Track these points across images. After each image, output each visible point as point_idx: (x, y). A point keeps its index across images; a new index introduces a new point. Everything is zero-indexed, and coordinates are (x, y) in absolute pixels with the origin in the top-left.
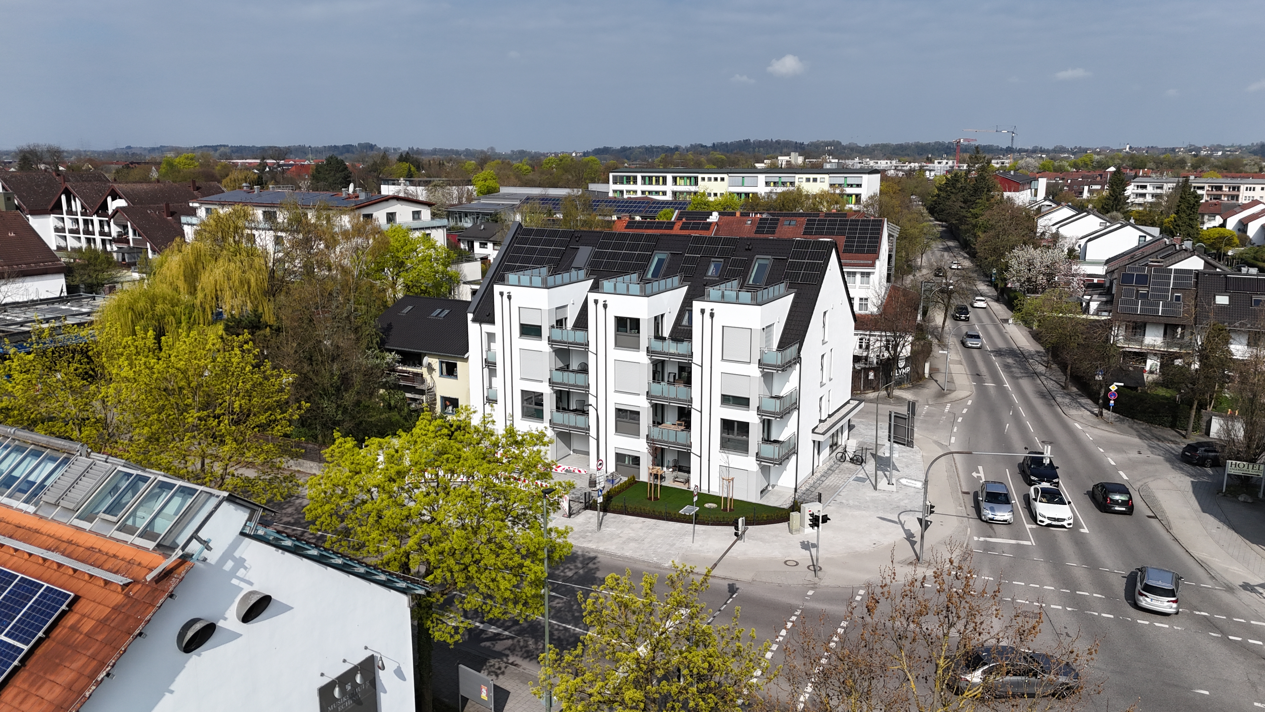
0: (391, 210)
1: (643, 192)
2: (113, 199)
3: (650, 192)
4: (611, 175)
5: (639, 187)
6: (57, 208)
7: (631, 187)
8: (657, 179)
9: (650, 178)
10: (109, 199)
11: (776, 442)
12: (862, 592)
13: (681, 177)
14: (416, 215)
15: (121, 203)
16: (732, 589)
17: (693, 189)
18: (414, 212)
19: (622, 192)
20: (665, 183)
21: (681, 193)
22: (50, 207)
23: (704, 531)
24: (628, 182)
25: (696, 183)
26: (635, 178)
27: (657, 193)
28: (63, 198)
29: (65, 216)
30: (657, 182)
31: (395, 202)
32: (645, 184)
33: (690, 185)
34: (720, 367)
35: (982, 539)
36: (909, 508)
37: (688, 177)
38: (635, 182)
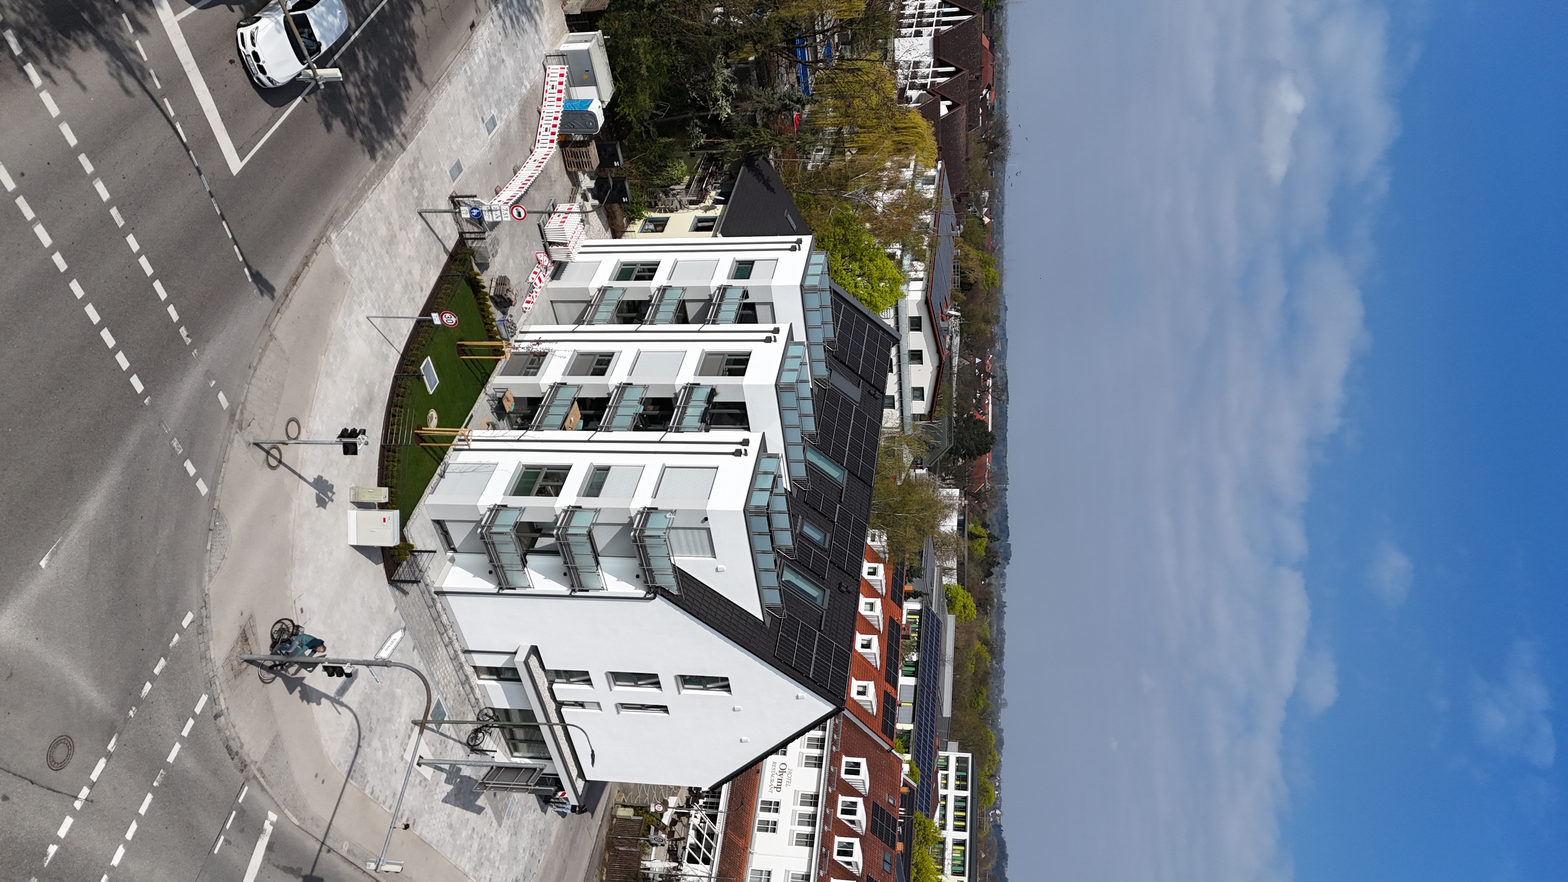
0: (926, 356)
1: (945, 798)
2: (948, 107)
3: (944, 807)
4: (969, 755)
5: (952, 793)
6: (939, 63)
7: (952, 781)
8: (964, 819)
9: (964, 809)
10: (949, 103)
11: (524, 563)
12: (202, 487)
13: (964, 852)
14: (918, 393)
15: (944, 111)
16: (264, 286)
17: (948, 869)
18: (922, 388)
19: (946, 768)
20: (957, 828)
21: (943, 851)
22: (941, 58)
23: (386, 358)
24: (958, 778)
25: (955, 873)
26: (965, 788)
27: (944, 817)
28: (952, 69)
29: (931, 69)
30: (957, 818)
31: (936, 364)
32: (956, 801)
33: (953, 865)
34: (653, 465)
35: (268, 828)
36: (365, 749)
37: (964, 862)
38: (958, 788)
